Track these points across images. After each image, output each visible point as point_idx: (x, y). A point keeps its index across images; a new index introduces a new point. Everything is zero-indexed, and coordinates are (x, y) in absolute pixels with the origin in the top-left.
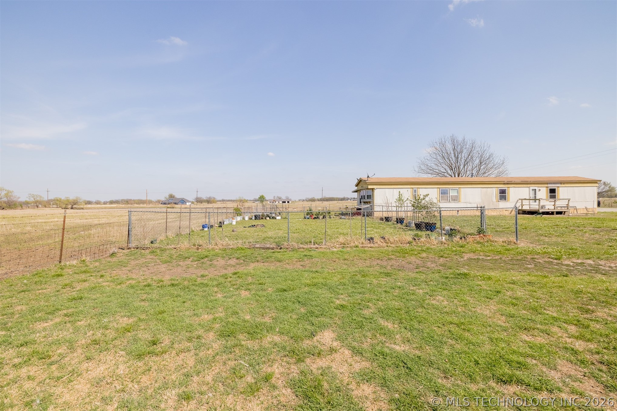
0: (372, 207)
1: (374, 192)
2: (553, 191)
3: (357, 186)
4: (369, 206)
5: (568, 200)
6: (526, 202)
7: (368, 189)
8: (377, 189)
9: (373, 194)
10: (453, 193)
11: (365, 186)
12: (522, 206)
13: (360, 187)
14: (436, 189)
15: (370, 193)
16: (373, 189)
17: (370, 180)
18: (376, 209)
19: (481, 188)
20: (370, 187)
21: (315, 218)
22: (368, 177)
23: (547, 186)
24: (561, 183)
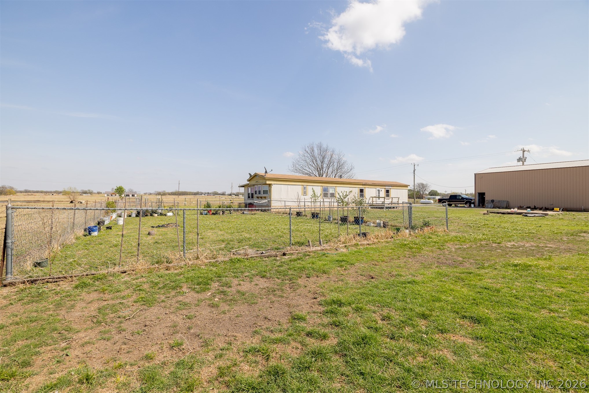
0: (270, 202)
1: (271, 187)
2: (387, 191)
3: (249, 181)
4: (267, 201)
5: (398, 199)
6: (374, 199)
7: (266, 184)
8: (274, 184)
9: (270, 190)
10: (331, 191)
11: (261, 181)
12: (373, 201)
13: (253, 182)
14: (320, 187)
15: (266, 188)
16: (270, 185)
17: (268, 176)
18: (274, 204)
19: (350, 187)
20: (268, 182)
21: (213, 213)
22: (266, 172)
23: (385, 187)
24: (392, 186)
